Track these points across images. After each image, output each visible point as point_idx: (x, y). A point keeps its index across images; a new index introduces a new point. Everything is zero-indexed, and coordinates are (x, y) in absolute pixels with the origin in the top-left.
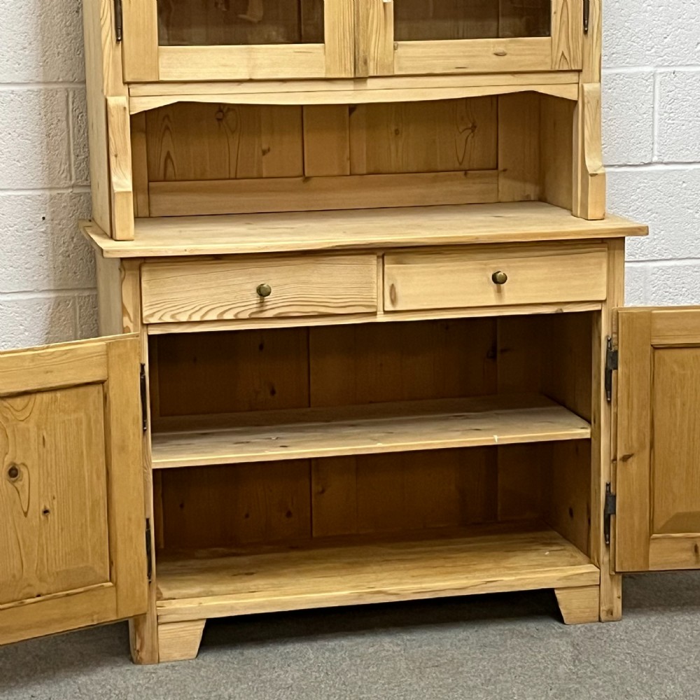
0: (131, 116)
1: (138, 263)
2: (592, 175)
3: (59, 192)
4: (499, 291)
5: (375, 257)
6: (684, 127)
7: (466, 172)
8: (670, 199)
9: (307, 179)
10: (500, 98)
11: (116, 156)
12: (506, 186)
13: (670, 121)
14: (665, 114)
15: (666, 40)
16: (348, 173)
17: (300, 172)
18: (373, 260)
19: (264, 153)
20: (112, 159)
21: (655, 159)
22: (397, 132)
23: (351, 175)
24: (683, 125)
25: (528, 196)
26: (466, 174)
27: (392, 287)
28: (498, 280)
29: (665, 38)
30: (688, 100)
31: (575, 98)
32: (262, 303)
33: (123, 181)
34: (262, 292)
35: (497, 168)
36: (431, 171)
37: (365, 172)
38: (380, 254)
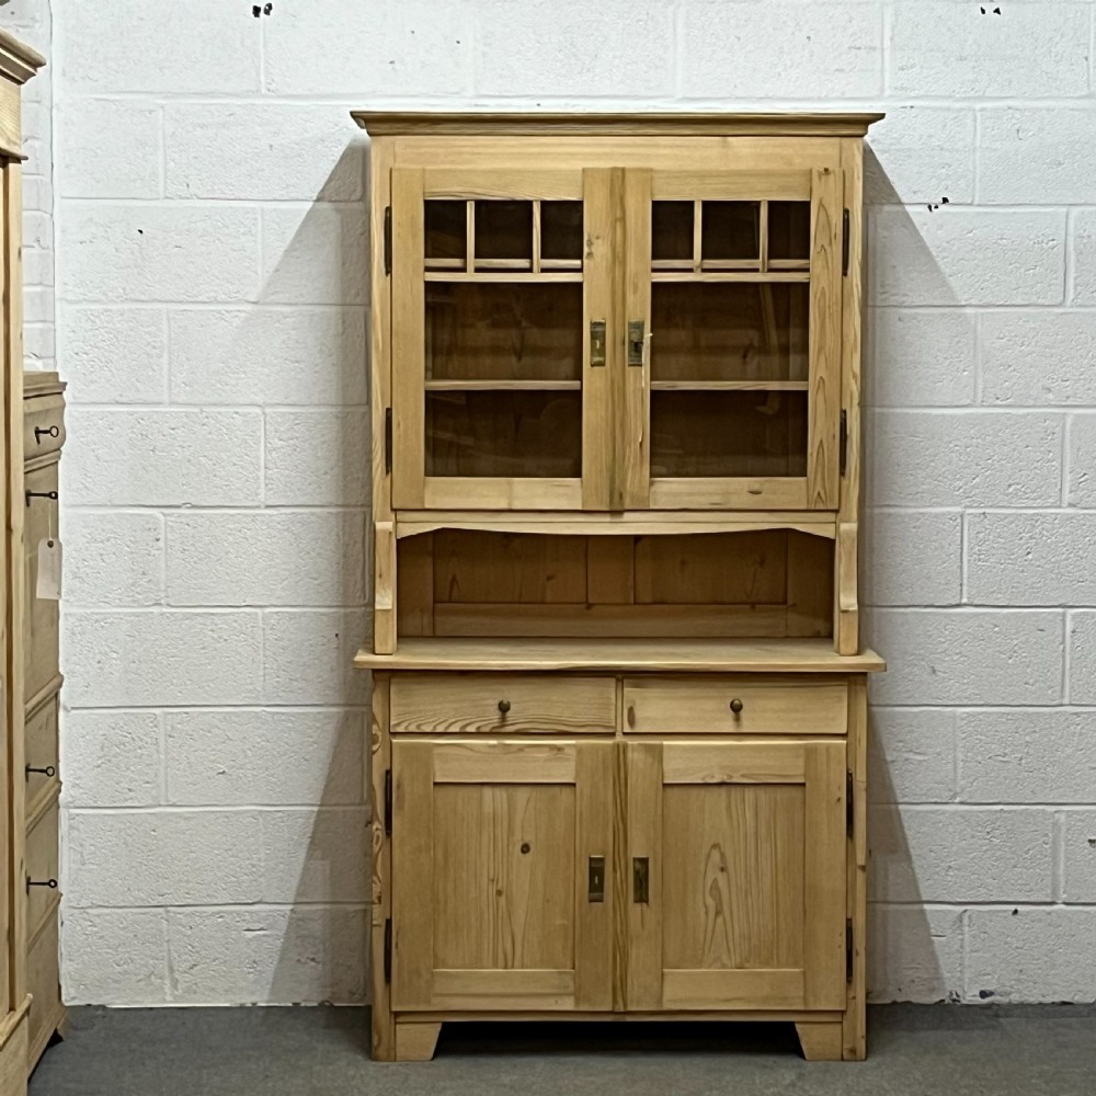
0: (398, 541)
1: (387, 675)
2: (845, 612)
3: (353, 610)
4: (737, 719)
5: (614, 680)
7: (753, 605)
8: (981, 642)
9: (590, 606)
11: (380, 576)
12: (794, 620)
13: (980, 563)
14: (975, 556)
16: (632, 601)
17: (584, 600)
18: (612, 682)
19: (549, 578)
20: (377, 580)
21: (964, 600)
22: (683, 563)
23: (635, 603)
24: (994, 567)
25: (819, 632)
26: (753, 607)
27: (631, 710)
28: (736, 709)
31: (832, 537)
32: (503, 719)
33: (386, 600)
34: (504, 708)
35: (785, 602)
36: (718, 604)
37: (648, 599)
38: (620, 676)
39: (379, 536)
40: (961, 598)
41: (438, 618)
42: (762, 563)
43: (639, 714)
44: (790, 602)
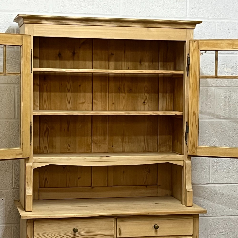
0: (33, 169)
2: (188, 191)
3: (9, 190)
4: (156, 231)
6: (220, 172)
7: (146, 186)
8: (215, 196)
9: (93, 187)
10: (158, 165)
12: (160, 191)
13: (215, 170)
14: (214, 167)
15: (214, 143)
16: (107, 185)
17: (90, 185)
18: (113, 220)
19: (79, 178)
20: (26, 184)
21: (210, 182)
22: (123, 172)
23: (108, 186)
24: (220, 171)
25: (167, 194)
26: (146, 187)
27: (120, 229)
28: (156, 228)
29: (214, 142)
30: (222, 163)
31: (182, 165)
32: (75, 235)
33: (29, 191)
34: (75, 231)
35: (157, 185)
36: (135, 186)
37: (112, 185)
38: (116, 218)
39: (27, 168)
40: (210, 181)
41: (40, 193)
42: (149, 171)
43: (122, 231)
44: (158, 184)
